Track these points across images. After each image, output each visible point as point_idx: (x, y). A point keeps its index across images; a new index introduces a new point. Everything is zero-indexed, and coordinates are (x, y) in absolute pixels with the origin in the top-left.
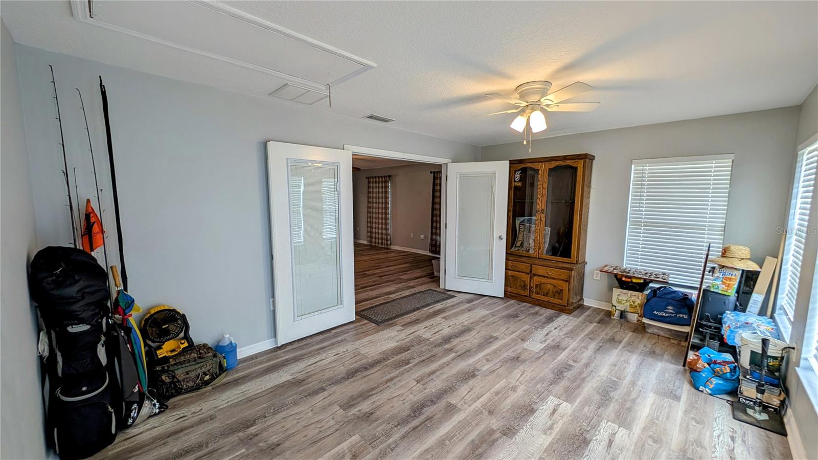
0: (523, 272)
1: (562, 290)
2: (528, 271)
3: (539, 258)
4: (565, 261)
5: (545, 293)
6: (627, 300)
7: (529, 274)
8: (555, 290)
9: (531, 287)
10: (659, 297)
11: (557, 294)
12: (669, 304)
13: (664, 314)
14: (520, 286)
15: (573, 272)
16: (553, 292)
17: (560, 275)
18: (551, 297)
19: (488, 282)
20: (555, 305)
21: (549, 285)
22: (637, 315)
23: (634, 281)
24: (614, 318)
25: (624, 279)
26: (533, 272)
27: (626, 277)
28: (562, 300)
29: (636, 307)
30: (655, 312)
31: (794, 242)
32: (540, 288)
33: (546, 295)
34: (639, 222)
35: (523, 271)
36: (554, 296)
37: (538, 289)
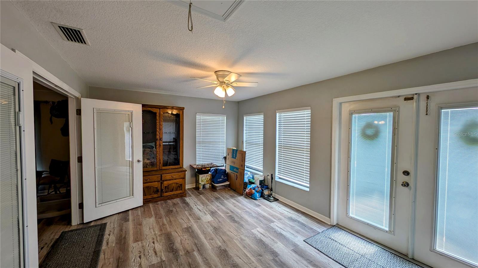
0: (155, 182)
1: (182, 184)
2: (159, 179)
3: (160, 170)
4: (177, 167)
5: (171, 190)
6: (205, 179)
7: (159, 181)
8: (177, 186)
9: (162, 190)
10: (218, 173)
11: (178, 188)
12: (221, 176)
13: (221, 180)
14: (153, 192)
15: (186, 172)
16: (176, 187)
17: (180, 176)
18: (175, 191)
19: (130, 198)
20: (178, 195)
21: (174, 184)
22: (209, 184)
23: (207, 169)
24: (201, 189)
25: (203, 169)
26: (163, 179)
27: (204, 168)
28: (182, 190)
29: (208, 180)
30: (218, 180)
31: (245, 144)
32: (168, 188)
33: (172, 191)
34: (200, 142)
35: (155, 180)
36: (177, 189)
37: (166, 189)
